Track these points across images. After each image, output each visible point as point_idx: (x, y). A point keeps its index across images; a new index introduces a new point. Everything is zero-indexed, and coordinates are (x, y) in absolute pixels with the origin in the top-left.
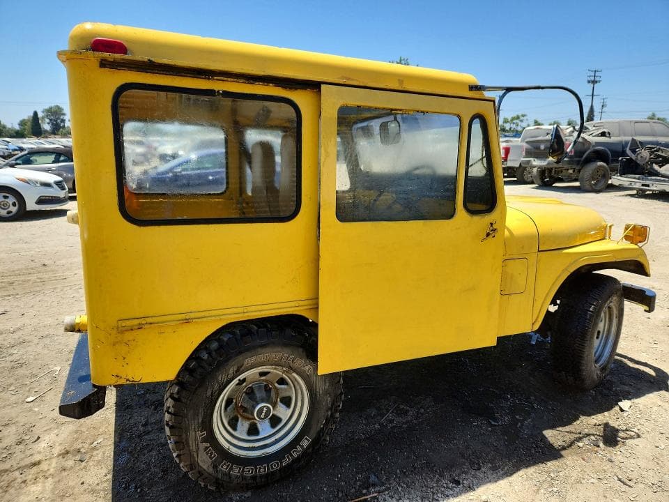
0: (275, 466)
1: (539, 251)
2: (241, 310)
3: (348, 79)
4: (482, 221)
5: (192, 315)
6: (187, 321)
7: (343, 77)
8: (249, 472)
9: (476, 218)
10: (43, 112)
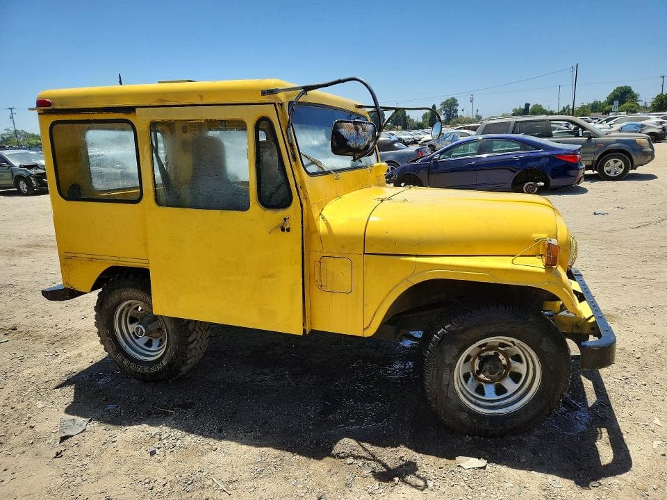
0: (146, 370)
1: (364, 253)
2: (117, 259)
3: (163, 101)
4: (277, 216)
5: (94, 257)
6: (91, 260)
7: (159, 100)
8: (133, 366)
9: (269, 213)
10: (441, 105)
